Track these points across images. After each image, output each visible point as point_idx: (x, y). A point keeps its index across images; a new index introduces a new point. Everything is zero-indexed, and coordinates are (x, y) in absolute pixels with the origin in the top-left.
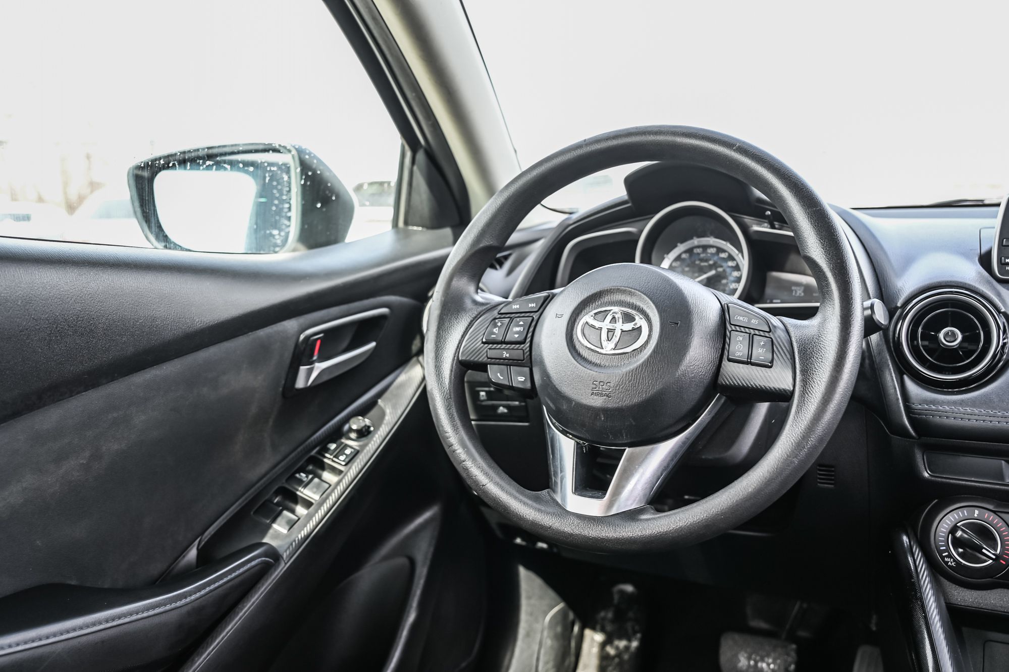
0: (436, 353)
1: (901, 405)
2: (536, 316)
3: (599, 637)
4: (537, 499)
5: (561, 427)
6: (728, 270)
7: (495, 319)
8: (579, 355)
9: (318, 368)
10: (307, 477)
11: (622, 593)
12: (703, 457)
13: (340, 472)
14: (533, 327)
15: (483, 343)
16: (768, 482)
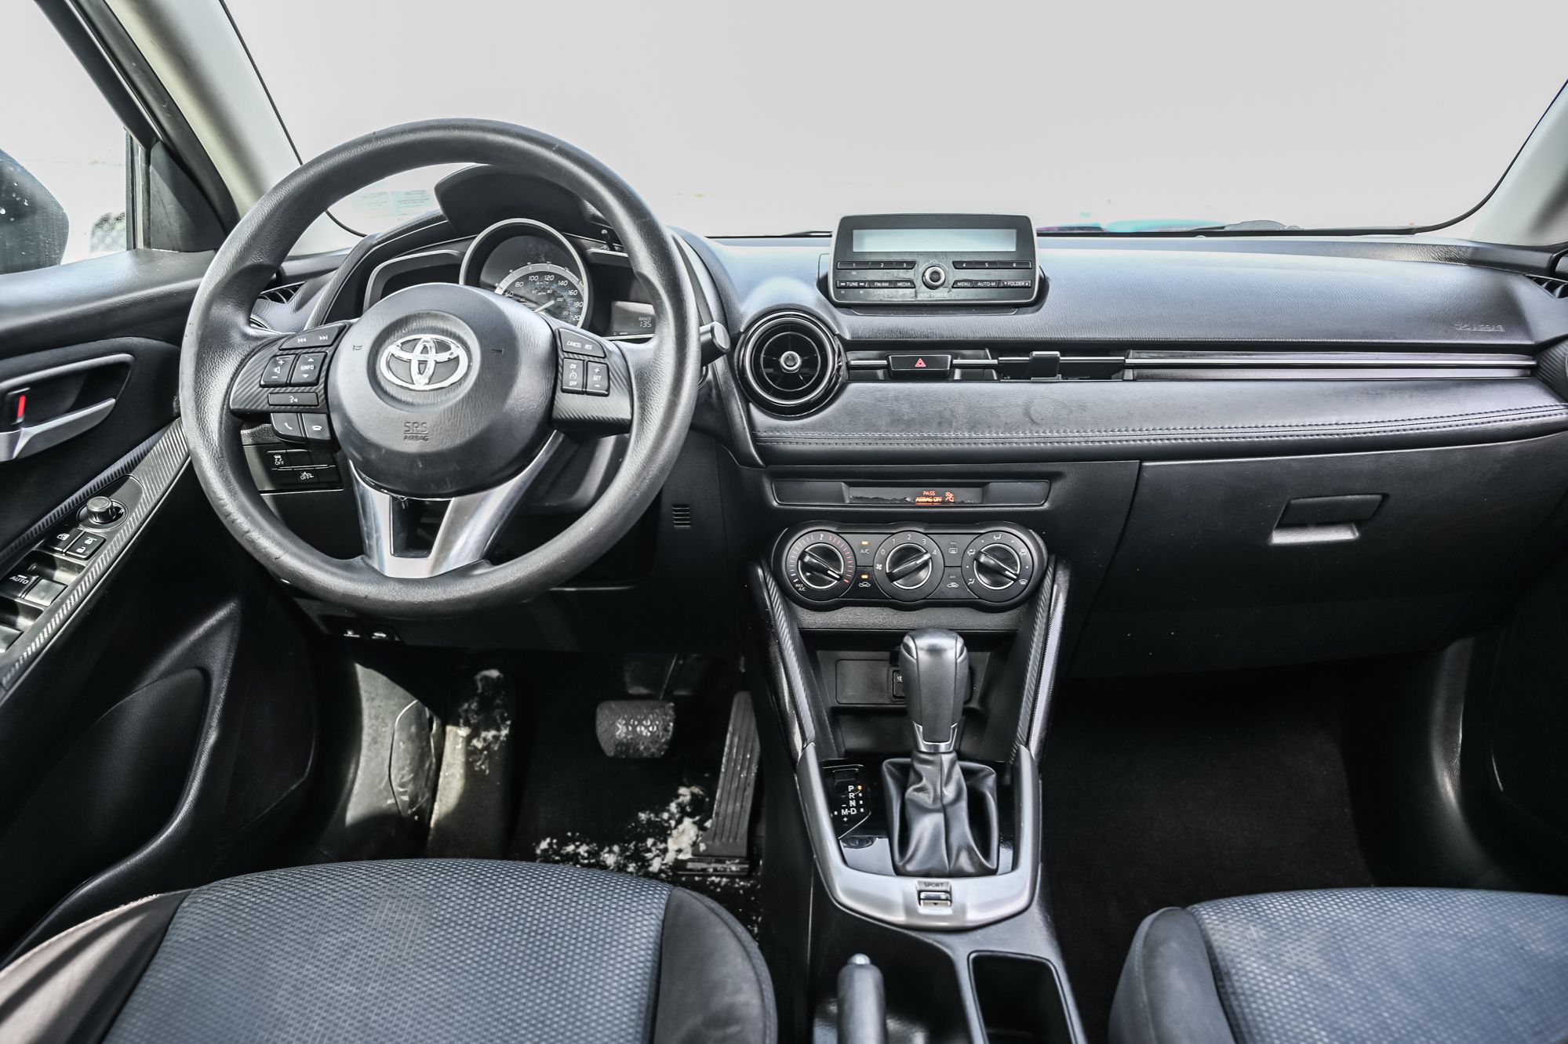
0: (196, 402)
1: (748, 434)
2: (330, 351)
3: (463, 732)
4: (349, 568)
5: (373, 482)
6: (569, 300)
7: (275, 356)
8: (386, 393)
9: (26, 434)
10: (29, 579)
11: (486, 678)
12: (547, 504)
13: (81, 568)
14: (326, 365)
15: (261, 386)
16: (611, 520)
